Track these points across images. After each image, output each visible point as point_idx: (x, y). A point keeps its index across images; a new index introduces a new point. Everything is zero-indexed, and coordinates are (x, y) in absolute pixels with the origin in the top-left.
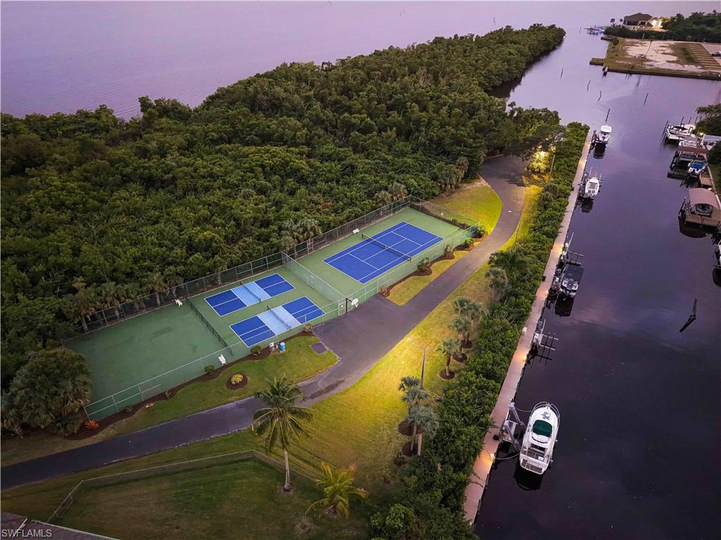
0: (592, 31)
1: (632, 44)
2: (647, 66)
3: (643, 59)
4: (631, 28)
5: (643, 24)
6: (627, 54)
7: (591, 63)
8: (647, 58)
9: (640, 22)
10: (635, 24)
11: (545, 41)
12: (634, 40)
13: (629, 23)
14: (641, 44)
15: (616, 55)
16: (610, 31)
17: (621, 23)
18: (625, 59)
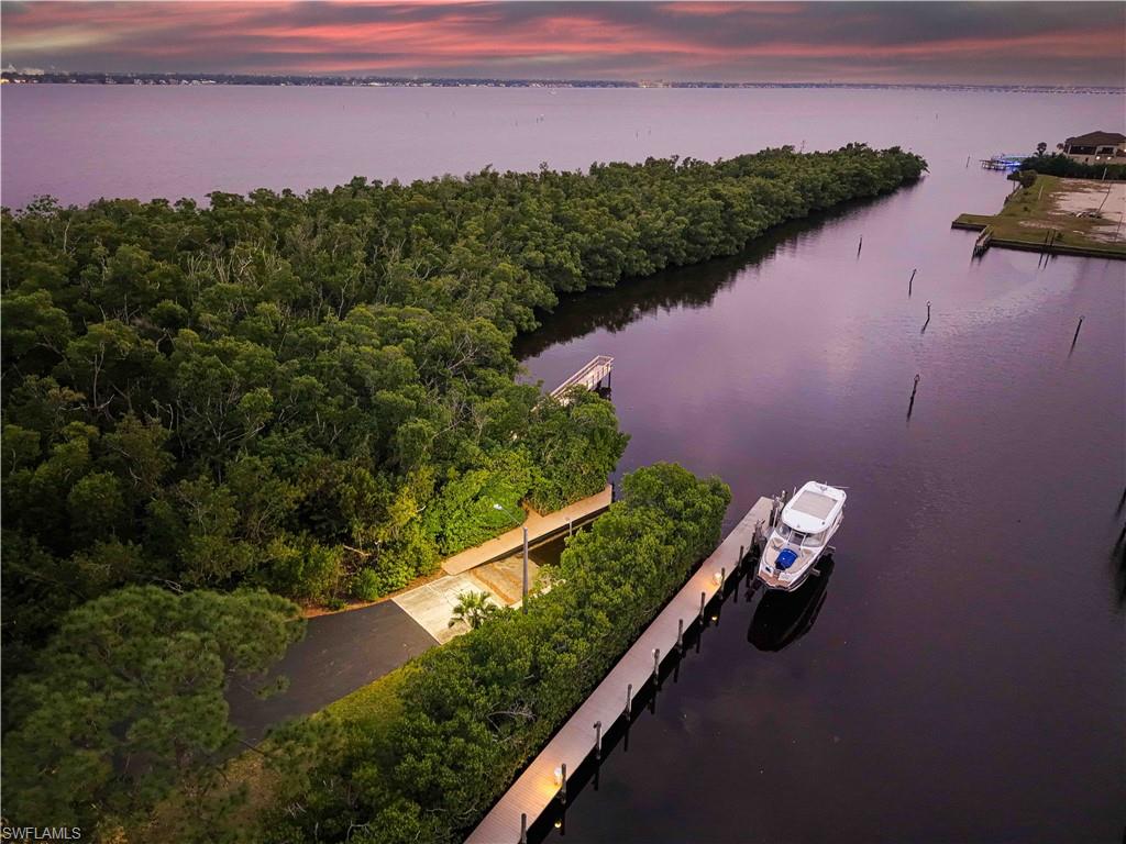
0: (992, 165)
1: (1075, 189)
2: (1100, 235)
3: (1094, 218)
4: (1080, 159)
5: (1107, 151)
6: (1055, 208)
7: (956, 226)
8: (1105, 216)
9: (1100, 149)
10: (1089, 151)
11: (856, 175)
12: (1083, 181)
13: (1075, 150)
14: (1095, 188)
15: (1026, 209)
16: (1031, 164)
17: (1059, 152)
18: (1046, 218)
